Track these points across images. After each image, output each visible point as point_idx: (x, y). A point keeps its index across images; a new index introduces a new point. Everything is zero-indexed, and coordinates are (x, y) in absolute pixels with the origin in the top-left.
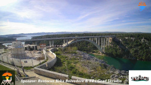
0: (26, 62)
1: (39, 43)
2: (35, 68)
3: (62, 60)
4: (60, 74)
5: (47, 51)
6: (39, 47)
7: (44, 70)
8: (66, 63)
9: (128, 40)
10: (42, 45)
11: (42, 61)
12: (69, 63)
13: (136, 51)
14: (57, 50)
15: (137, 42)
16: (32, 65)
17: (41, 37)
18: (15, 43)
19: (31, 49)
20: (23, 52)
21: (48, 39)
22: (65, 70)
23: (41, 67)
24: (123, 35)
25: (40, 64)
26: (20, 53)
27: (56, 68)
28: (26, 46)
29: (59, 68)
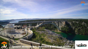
0: (15, 36)
1: (23, 25)
2: (21, 39)
3: (36, 34)
4: (35, 43)
5: (27, 29)
6: (23, 27)
7: (26, 40)
8: (38, 36)
9: (75, 23)
10: (25, 26)
11: (24, 35)
12: (40, 36)
13: (79, 30)
14: (33, 29)
15: (80, 24)
16: (18, 38)
17: (24, 21)
18: (9, 25)
19: (18, 28)
20: (13, 30)
21: (28, 22)
22: (38, 40)
23: (24, 39)
24: (71, 20)
25: (23, 37)
26: (11, 30)
27: (33, 39)
28: (15, 27)
29: (35, 39)
